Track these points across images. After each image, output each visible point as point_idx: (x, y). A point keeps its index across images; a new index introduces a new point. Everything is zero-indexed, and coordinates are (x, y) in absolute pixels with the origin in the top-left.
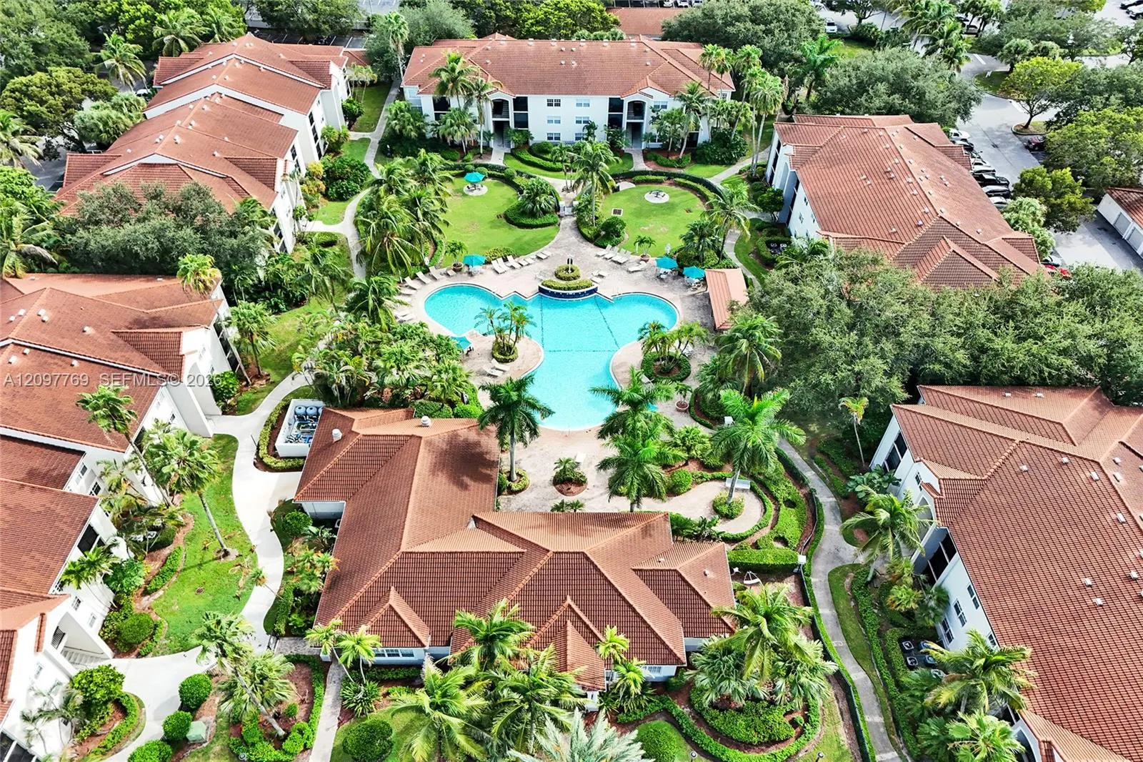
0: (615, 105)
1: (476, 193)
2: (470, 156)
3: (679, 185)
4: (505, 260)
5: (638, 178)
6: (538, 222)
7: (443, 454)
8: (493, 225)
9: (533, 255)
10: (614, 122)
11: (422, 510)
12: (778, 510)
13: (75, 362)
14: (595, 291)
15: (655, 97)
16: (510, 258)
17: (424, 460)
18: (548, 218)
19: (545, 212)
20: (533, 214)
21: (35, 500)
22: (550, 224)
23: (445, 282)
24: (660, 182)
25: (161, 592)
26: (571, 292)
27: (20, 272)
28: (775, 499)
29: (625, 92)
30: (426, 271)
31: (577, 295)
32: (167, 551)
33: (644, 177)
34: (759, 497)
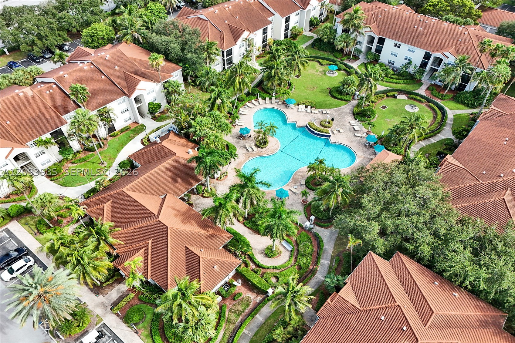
0: (427, 56)
1: (331, 75)
2: (345, 58)
3: (432, 108)
4: (306, 107)
5: (411, 96)
6: (340, 97)
7: (179, 166)
8: (322, 91)
9: (320, 110)
10: (424, 65)
12: (291, 267)
13: (103, 77)
14: (329, 136)
15: (450, 59)
16: (309, 107)
17: (169, 163)
18: (346, 97)
19: (347, 94)
20: (341, 93)
21: (49, 114)
22: (344, 100)
23: (275, 106)
24: (421, 102)
25: (76, 165)
26: (316, 132)
28: (296, 261)
30: (271, 99)
31: (318, 135)
32: (91, 153)
33: (415, 96)
34: (290, 257)
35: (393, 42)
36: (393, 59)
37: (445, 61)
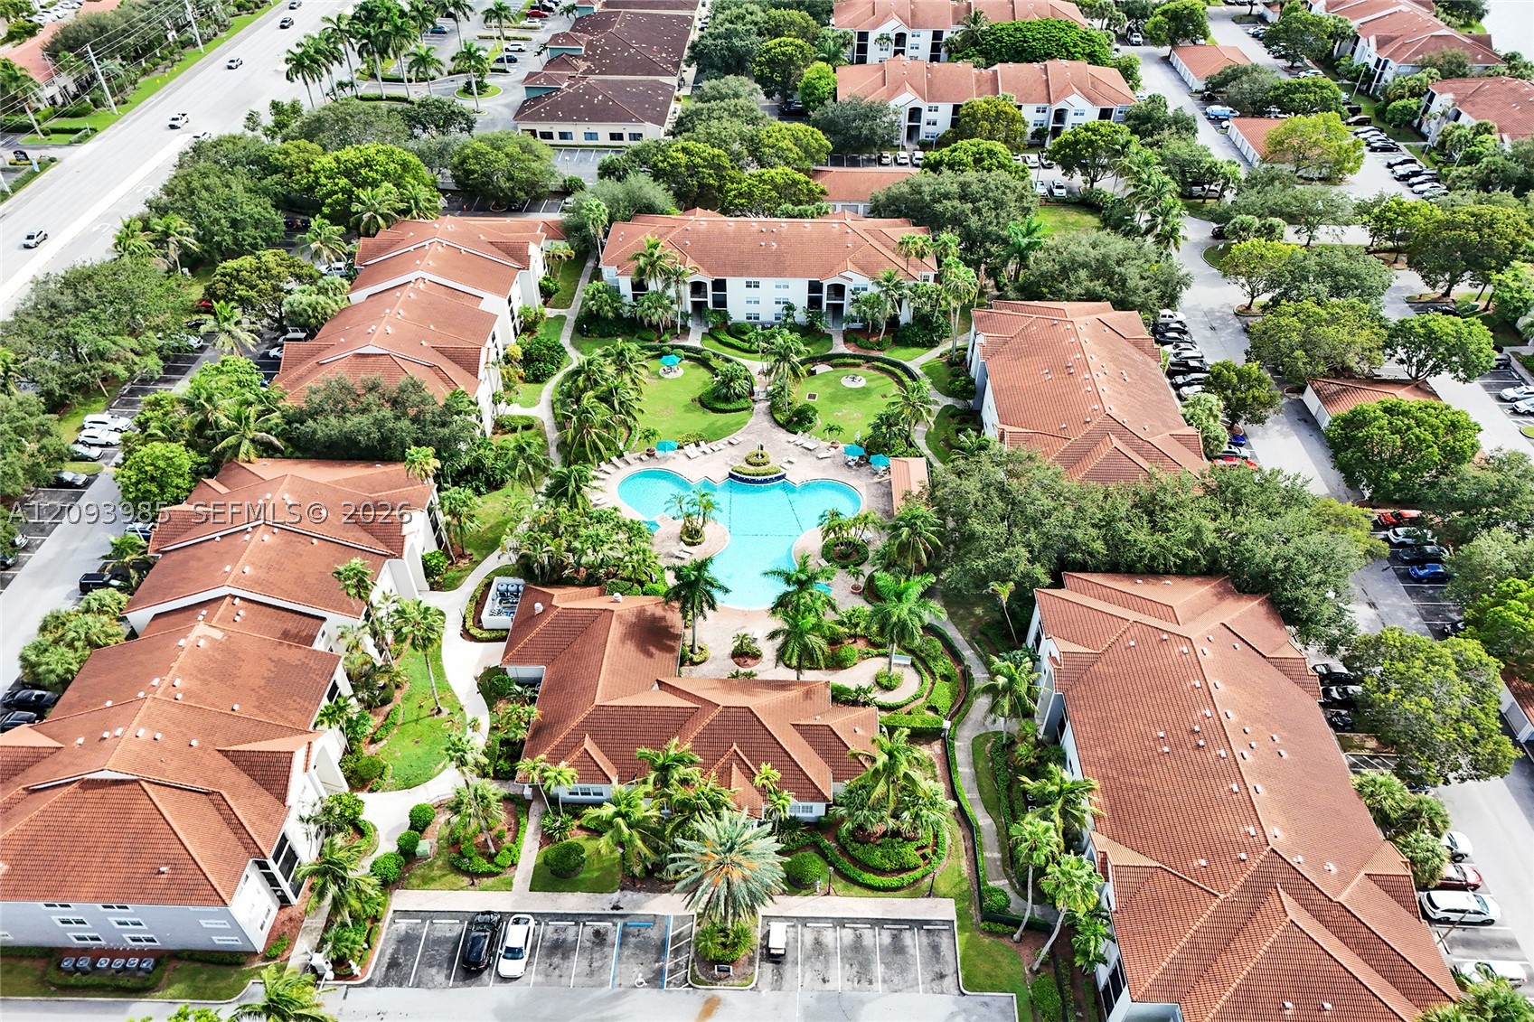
0: (815, 287)
1: (672, 375)
2: (667, 336)
3: (877, 368)
4: (697, 445)
5: (835, 361)
6: (731, 407)
7: (633, 625)
8: (688, 409)
9: (725, 440)
10: (814, 303)
11: (613, 672)
12: (933, 684)
13: (315, 541)
14: (783, 477)
15: (855, 280)
16: (702, 443)
17: (616, 631)
18: (742, 403)
19: (739, 397)
20: (727, 399)
21: (294, 655)
22: (743, 409)
23: (637, 467)
24: (858, 366)
25: (385, 742)
26: (759, 478)
27: (253, 458)
28: (932, 674)
29: (826, 275)
30: (620, 456)
31: (766, 481)
32: (387, 708)
33: (841, 361)
34: (919, 672)
35: (742, 281)
36: (753, 309)
37: (849, 286)
